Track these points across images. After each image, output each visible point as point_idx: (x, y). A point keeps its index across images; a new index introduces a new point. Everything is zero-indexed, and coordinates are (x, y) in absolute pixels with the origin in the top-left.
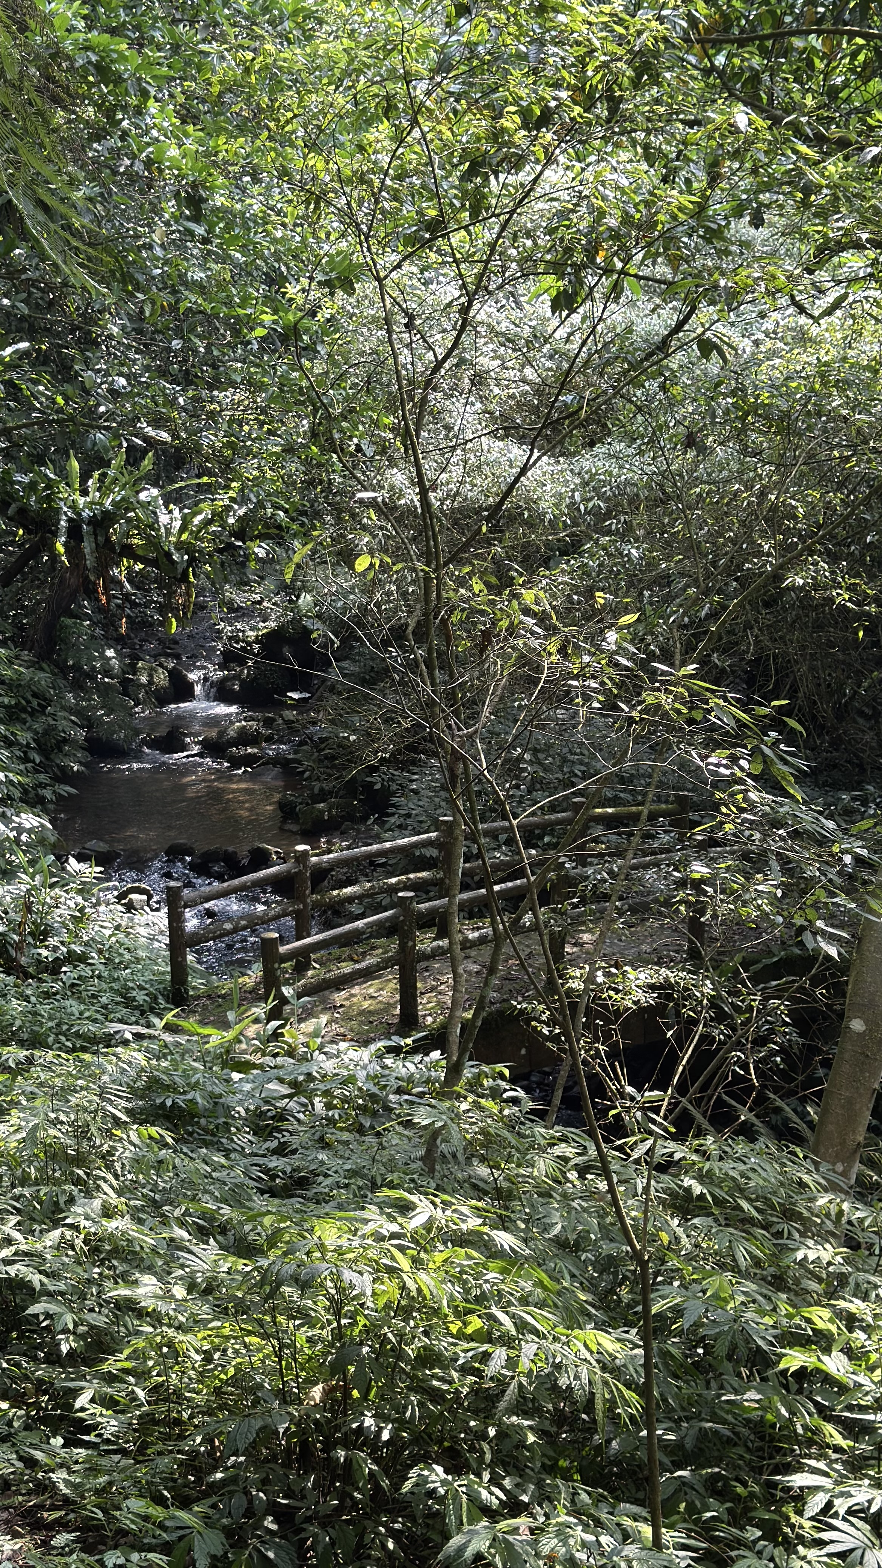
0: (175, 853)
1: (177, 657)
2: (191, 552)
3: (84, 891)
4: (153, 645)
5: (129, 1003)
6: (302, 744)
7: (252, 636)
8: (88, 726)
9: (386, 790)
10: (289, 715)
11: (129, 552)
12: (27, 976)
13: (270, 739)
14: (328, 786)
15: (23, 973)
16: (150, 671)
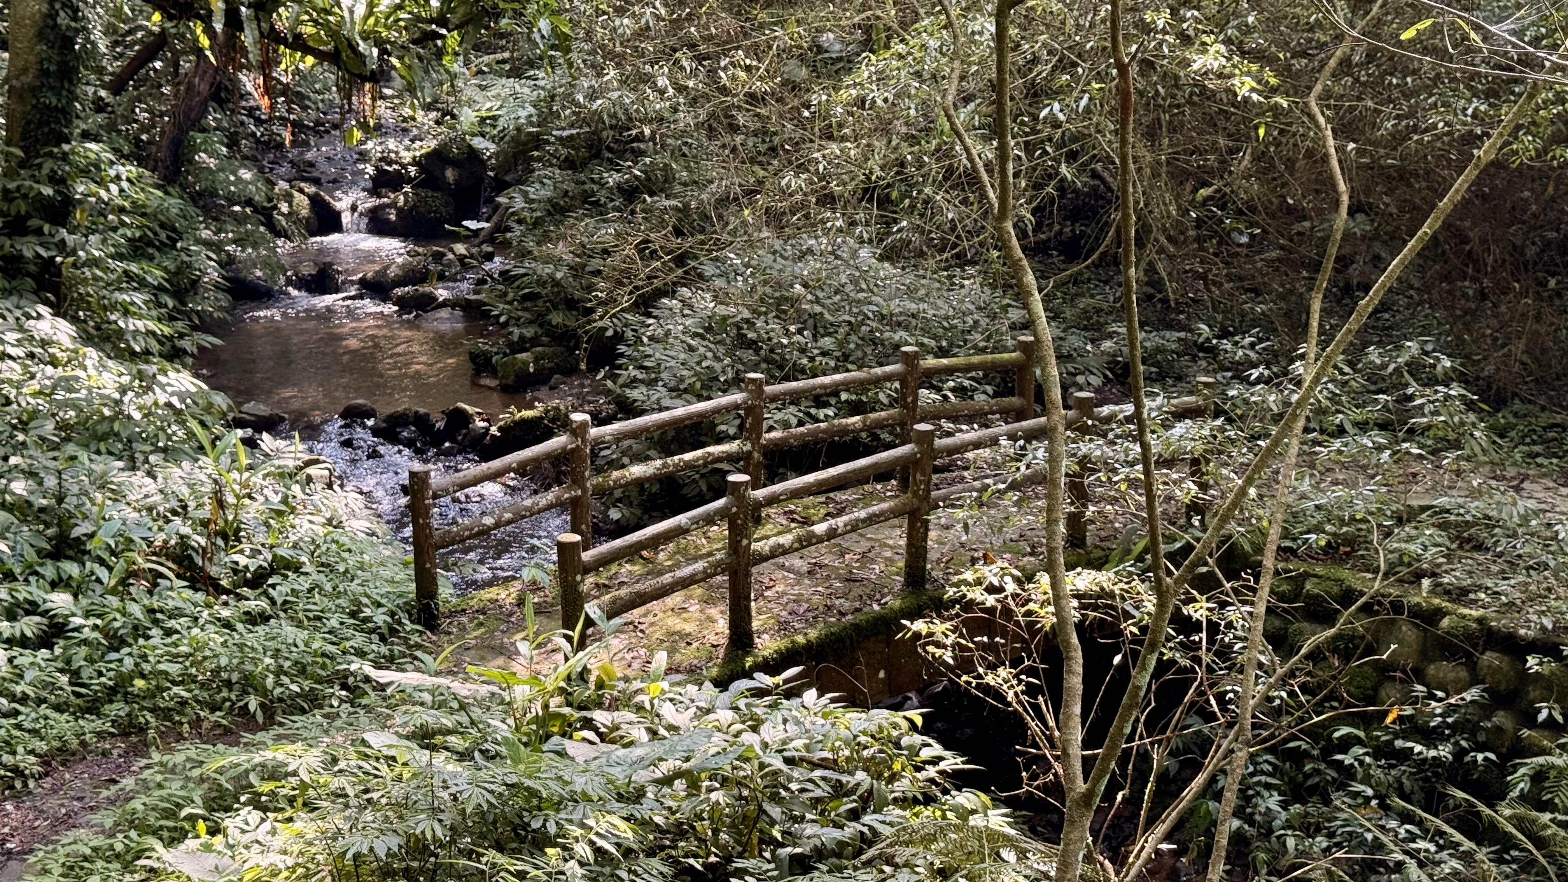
0: (352, 417)
1: (316, 182)
2: (380, 43)
3: (285, 476)
4: (284, 169)
5: (364, 624)
6: (481, 282)
7: (407, 156)
8: (227, 263)
9: (619, 337)
10: (460, 248)
11: (299, 44)
12: (219, 590)
13: (441, 278)
14: (529, 332)
15: (214, 587)
16: (288, 197)
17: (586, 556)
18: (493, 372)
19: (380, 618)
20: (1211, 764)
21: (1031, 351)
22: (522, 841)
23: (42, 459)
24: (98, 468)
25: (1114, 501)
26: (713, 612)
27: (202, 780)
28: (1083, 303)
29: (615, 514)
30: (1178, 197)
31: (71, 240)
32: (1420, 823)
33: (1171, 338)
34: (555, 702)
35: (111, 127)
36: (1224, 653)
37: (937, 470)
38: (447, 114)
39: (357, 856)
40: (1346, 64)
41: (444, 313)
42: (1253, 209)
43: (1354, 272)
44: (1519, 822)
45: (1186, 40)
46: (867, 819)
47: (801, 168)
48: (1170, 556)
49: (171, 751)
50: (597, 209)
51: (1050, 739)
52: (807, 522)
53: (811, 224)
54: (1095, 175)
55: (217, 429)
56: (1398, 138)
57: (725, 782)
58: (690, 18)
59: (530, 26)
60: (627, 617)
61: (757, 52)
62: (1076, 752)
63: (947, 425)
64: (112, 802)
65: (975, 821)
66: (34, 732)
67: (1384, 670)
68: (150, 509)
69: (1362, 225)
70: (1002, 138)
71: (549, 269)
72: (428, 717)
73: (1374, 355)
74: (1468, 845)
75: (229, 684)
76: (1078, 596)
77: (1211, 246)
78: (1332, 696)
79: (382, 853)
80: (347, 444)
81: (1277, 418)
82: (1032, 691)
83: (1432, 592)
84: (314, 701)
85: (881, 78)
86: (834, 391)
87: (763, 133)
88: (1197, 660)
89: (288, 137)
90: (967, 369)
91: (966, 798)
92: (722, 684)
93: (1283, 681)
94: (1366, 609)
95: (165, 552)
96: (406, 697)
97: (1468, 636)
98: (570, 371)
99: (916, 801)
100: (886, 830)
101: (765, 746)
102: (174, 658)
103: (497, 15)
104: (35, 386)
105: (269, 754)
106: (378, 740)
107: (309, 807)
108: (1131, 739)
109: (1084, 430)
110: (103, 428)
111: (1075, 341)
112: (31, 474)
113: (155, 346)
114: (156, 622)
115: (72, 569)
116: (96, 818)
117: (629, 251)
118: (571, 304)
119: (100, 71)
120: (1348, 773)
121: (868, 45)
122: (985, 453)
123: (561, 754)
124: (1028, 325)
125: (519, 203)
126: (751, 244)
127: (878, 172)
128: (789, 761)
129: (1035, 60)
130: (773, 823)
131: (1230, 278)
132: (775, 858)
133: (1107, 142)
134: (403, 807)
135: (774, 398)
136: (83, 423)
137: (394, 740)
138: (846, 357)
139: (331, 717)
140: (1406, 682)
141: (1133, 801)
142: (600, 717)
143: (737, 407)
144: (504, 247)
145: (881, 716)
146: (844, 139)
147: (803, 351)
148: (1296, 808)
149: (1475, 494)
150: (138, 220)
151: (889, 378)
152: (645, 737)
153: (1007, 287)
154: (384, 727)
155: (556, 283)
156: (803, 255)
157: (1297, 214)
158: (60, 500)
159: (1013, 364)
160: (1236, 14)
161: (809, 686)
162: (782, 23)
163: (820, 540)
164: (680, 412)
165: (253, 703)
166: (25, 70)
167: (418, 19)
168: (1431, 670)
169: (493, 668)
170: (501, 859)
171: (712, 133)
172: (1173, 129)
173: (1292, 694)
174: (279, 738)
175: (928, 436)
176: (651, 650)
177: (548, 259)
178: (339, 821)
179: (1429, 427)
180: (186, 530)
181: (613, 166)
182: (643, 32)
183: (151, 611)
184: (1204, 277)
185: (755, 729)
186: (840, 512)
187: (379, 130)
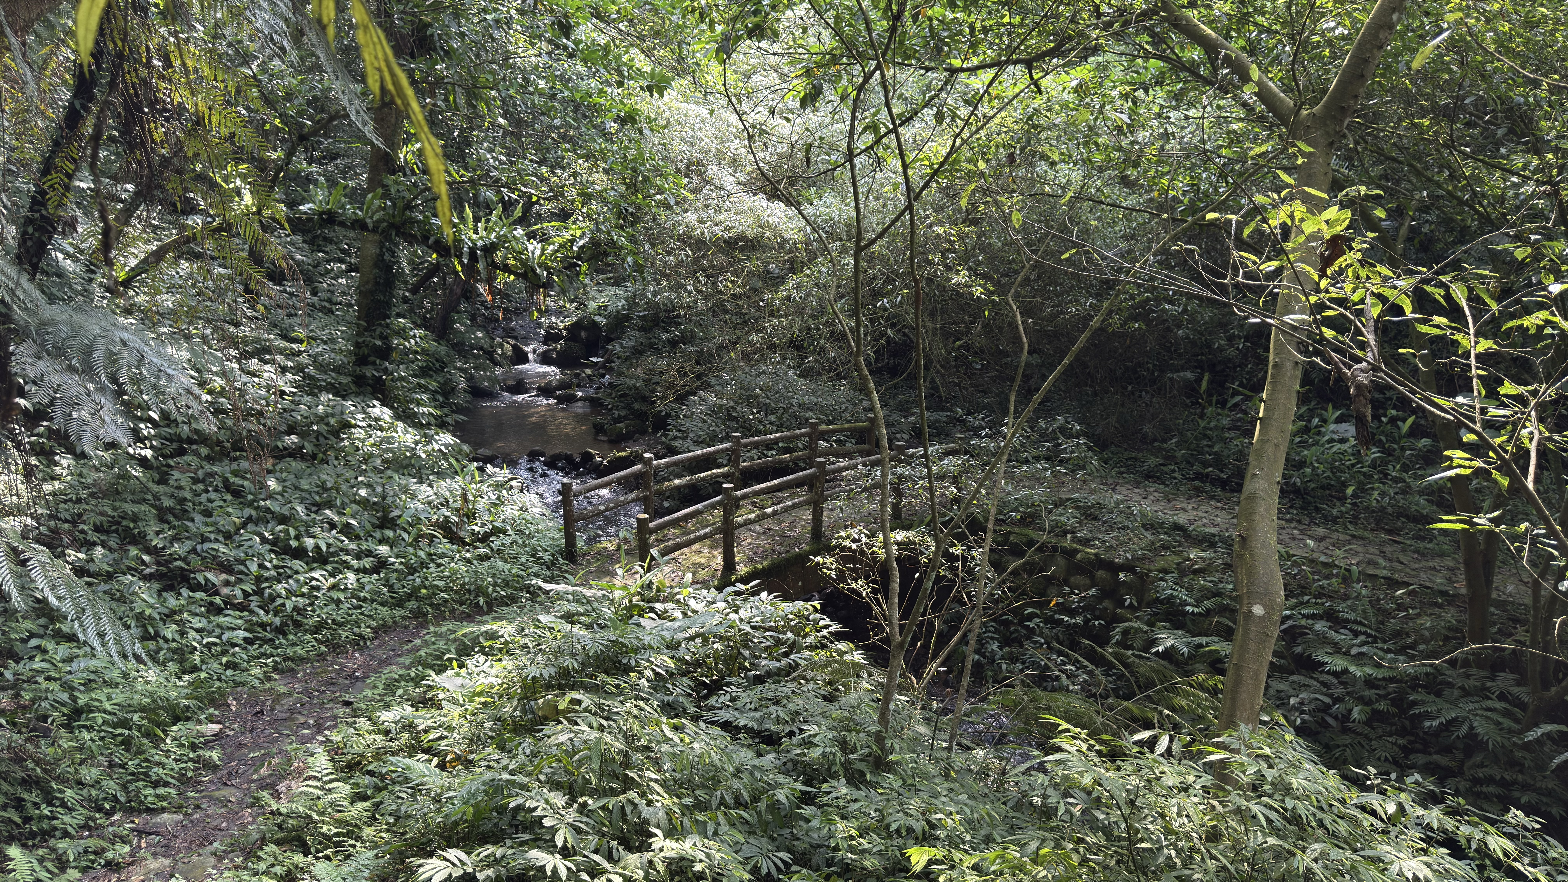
0: (533, 456)
1: (515, 338)
2: (547, 268)
3: (499, 486)
4: (500, 332)
5: (538, 561)
6: (599, 388)
7: (561, 325)
8: (470, 379)
9: (668, 415)
10: (588, 371)
11: (506, 269)
12: (465, 544)
13: (579, 386)
14: (623, 413)
15: (462, 542)
16: (501, 346)
17: (651, 525)
18: (605, 433)
19: (547, 557)
20: (964, 627)
21: (873, 421)
22: (618, 669)
23: (375, 478)
24: (403, 482)
25: (915, 497)
26: (715, 553)
27: (455, 640)
28: (900, 397)
29: (666, 504)
30: (945, 345)
31: (391, 367)
32: (1067, 656)
33: (943, 415)
34: (635, 599)
35: (411, 311)
36: (970, 571)
37: (827, 481)
38: (582, 304)
39: (534, 678)
40: (1027, 281)
41: (579, 404)
42: (983, 352)
43: (1033, 382)
44: (1116, 655)
45: (948, 268)
46: (792, 656)
47: (759, 331)
48: (943, 524)
49: (440, 625)
50: (658, 351)
51: (884, 615)
52: (763, 507)
53: (764, 359)
54: (905, 334)
55: (464, 462)
56: (1054, 316)
57: (721, 638)
58: (703, 256)
59: (623, 260)
60: (672, 555)
61: (737, 273)
62: (896, 621)
63: (833, 459)
64: (409, 651)
65: (847, 657)
66: (370, 616)
67: (1049, 580)
68: (430, 503)
69: (1036, 359)
70: (857, 316)
71: (633, 381)
72: (570, 607)
73: (1042, 423)
74: (1091, 667)
75: (469, 591)
76: (898, 543)
77: (962, 370)
78: (1024, 593)
79: (546, 676)
80: (531, 470)
81: (994, 455)
82: (875, 591)
83: (1072, 541)
84: (513, 599)
85: (799, 287)
86: (776, 441)
87: (740, 313)
88: (957, 576)
89: (501, 316)
90: (842, 431)
91: (842, 646)
92: (719, 589)
93: (999, 586)
94: (1040, 549)
95: (437, 525)
96: (560, 597)
97: (1090, 562)
98: (644, 432)
99: (817, 648)
100: (802, 662)
101: (741, 620)
102: (442, 578)
103: (607, 255)
104: (371, 441)
105: (489, 627)
106: (544, 619)
107: (509, 653)
108: (923, 615)
109: (900, 461)
110: (406, 462)
111: (895, 417)
112: (369, 486)
113: (433, 421)
114: (432, 560)
115: (390, 534)
116: (401, 660)
117: (673, 372)
118: (645, 399)
119: (406, 283)
120: (1032, 631)
121: (793, 270)
122: (851, 472)
123: (639, 625)
124: (871, 409)
125: (618, 349)
126: (734, 369)
127: (797, 333)
128: (753, 628)
129: (875, 278)
130: (745, 659)
131: (971, 385)
132: (746, 677)
133: (910, 319)
134: (558, 653)
135: (746, 445)
136: (396, 459)
137: (553, 619)
138: (782, 425)
139: (522, 608)
140: (1060, 586)
141: (926, 646)
142: (658, 606)
143: (726, 449)
144: (610, 370)
145: (799, 604)
146: (780, 316)
147: (760, 422)
148: (1006, 649)
149: (1093, 492)
150: (425, 358)
151: (803, 435)
152: (681, 616)
153: (861, 390)
154: (548, 613)
155: (637, 389)
156: (761, 374)
157: (1005, 354)
158: (384, 498)
159: (865, 428)
160: (974, 256)
161: (763, 590)
162: (749, 260)
163: (769, 516)
164: (699, 452)
165: (482, 601)
166: (367, 283)
167: (567, 257)
168: (1072, 579)
169: (604, 582)
170: (607, 679)
171: (715, 314)
172: (943, 312)
173: (1003, 592)
174: (494, 619)
175: (823, 464)
176: (684, 573)
177: (633, 377)
178: (524, 660)
179: (1070, 459)
180: (448, 514)
181: (665, 330)
182: (680, 264)
183: (430, 555)
184: (959, 385)
185: (736, 612)
186: (779, 503)
187: (547, 312)
